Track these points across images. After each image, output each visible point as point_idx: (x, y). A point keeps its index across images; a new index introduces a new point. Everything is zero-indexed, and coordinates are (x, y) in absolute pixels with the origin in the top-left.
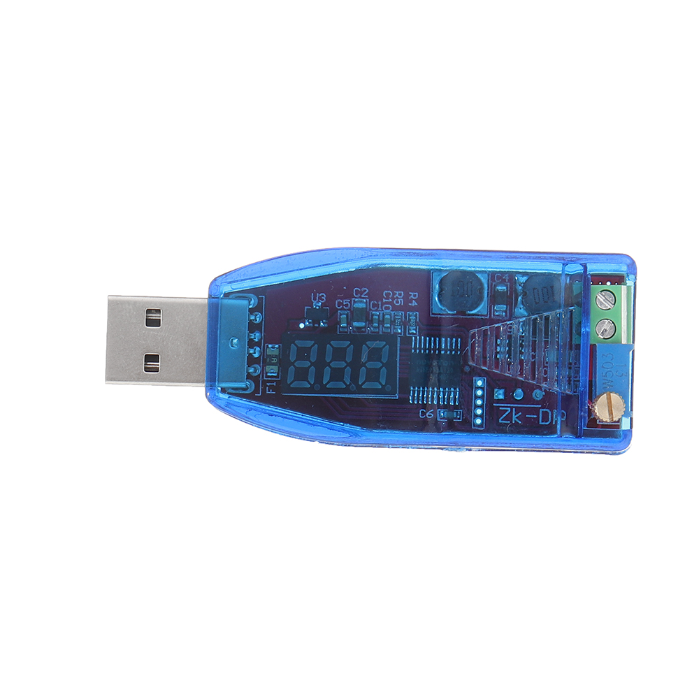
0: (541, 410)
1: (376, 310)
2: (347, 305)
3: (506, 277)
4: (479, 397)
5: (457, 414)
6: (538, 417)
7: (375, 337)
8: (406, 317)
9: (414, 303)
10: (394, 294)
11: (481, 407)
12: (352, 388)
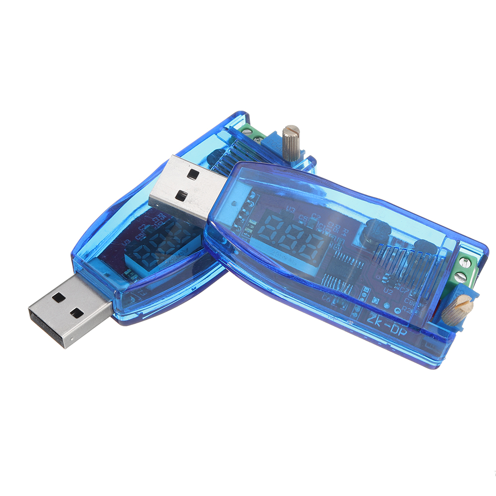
1: (321, 229)
4: (363, 297)
8: (336, 240)
9: (344, 235)
10: (335, 225)
12: (294, 252)
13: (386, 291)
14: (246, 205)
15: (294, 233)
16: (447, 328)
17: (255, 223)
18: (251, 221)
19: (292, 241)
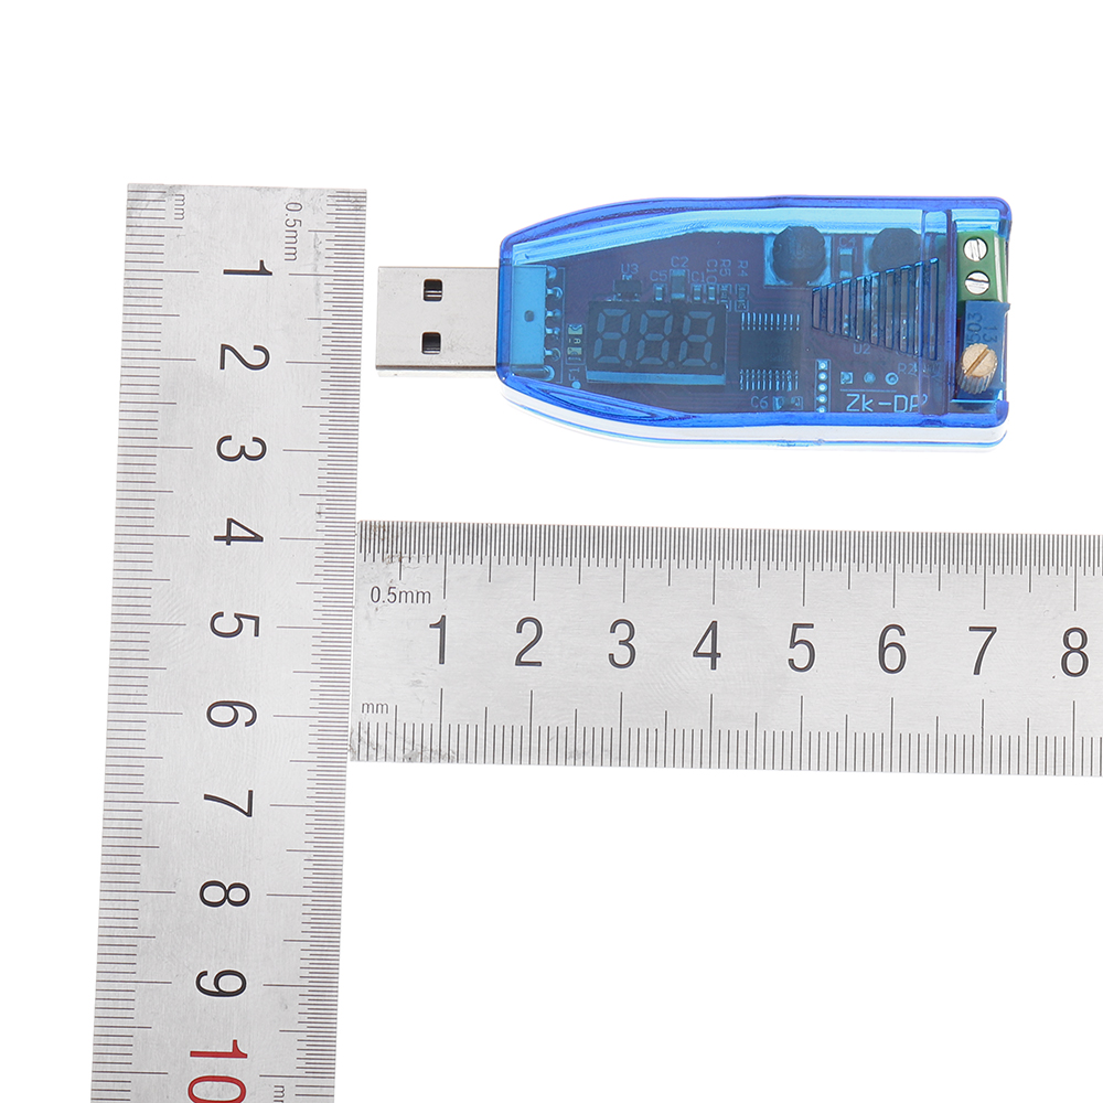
0: (896, 397)
1: (699, 283)
2: (663, 277)
3: (853, 240)
4: (823, 382)
5: (797, 401)
6: (893, 404)
7: (699, 306)
8: (733, 289)
9: (744, 274)
10: (720, 263)
11: (825, 393)
12: (671, 365)
13: (857, 351)
14: (550, 302)
15: (657, 325)
16: (978, 397)
17: (580, 332)
18: (571, 332)
19: (659, 344)
